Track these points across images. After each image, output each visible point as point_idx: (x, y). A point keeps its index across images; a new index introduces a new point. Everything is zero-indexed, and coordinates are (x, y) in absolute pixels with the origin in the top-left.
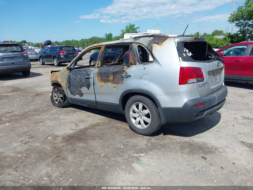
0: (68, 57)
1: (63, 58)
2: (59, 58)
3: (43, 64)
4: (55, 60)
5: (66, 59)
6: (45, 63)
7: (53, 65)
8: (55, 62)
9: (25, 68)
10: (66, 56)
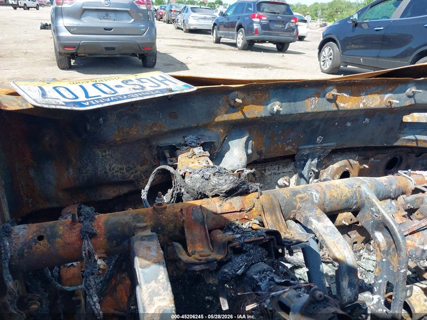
0: (270, 30)
1: (257, 29)
2: (249, 30)
3: (218, 41)
4: (241, 33)
5: (264, 34)
6: (223, 40)
7: (234, 45)
8: (240, 39)
9: (138, 44)
10: (265, 27)
